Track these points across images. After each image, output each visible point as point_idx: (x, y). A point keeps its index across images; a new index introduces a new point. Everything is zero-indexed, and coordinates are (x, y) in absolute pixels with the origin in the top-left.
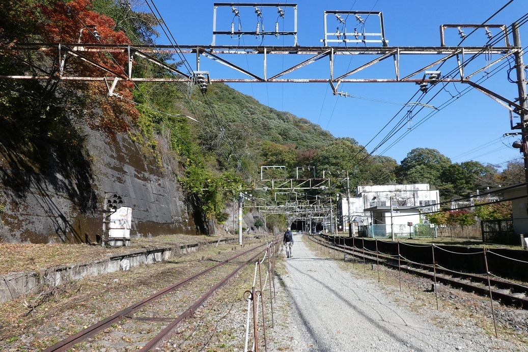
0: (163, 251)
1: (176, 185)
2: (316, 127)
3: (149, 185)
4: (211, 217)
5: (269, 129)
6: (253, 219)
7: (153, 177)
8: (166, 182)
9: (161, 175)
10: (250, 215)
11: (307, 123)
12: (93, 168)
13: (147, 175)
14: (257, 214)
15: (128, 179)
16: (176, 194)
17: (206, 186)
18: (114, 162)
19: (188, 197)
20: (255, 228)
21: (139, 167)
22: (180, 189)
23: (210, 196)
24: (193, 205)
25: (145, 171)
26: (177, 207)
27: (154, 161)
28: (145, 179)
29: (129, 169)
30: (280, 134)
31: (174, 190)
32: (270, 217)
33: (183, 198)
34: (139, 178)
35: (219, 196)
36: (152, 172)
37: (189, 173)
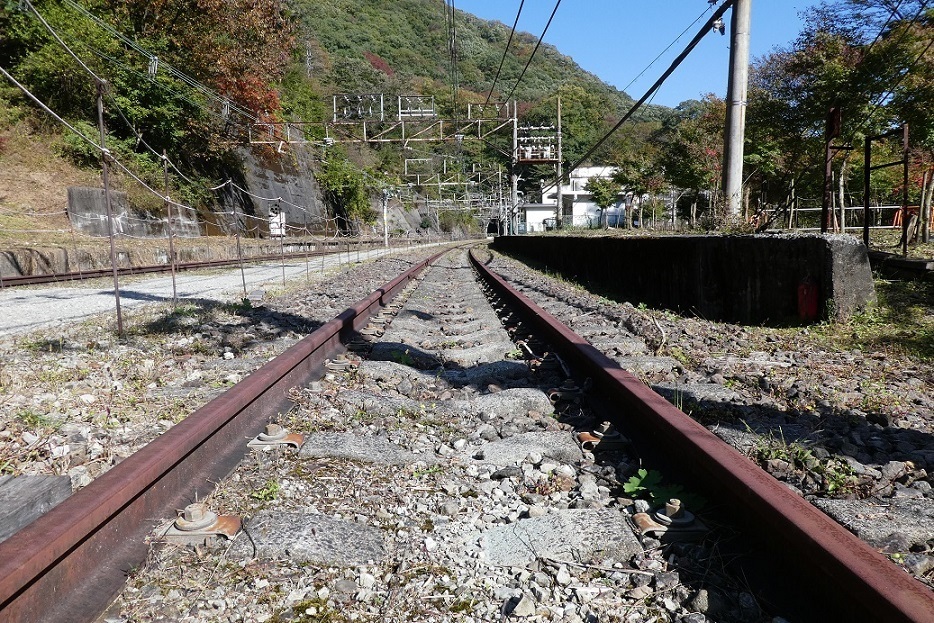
0: (309, 245)
1: (312, 183)
2: (548, 50)
3: (287, 187)
4: (355, 217)
5: (463, 58)
6: (419, 218)
7: (290, 178)
8: (302, 180)
9: (297, 174)
10: (416, 212)
11: (532, 42)
12: (247, 179)
13: (284, 176)
14: (426, 210)
15: (270, 183)
16: (313, 193)
17: (346, 182)
18: (259, 170)
19: (327, 196)
20: (421, 230)
21: (277, 170)
22: (318, 187)
23: (350, 194)
24: (333, 203)
25: (282, 172)
26: (316, 206)
27: (289, 160)
28: (283, 181)
29: (270, 173)
30: (480, 67)
31: (311, 188)
32: (445, 214)
33: (321, 196)
34: (278, 181)
35: (361, 194)
36: (288, 172)
37: (326, 167)
